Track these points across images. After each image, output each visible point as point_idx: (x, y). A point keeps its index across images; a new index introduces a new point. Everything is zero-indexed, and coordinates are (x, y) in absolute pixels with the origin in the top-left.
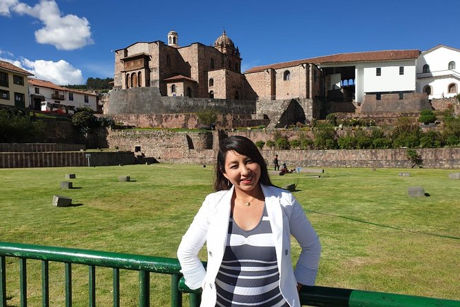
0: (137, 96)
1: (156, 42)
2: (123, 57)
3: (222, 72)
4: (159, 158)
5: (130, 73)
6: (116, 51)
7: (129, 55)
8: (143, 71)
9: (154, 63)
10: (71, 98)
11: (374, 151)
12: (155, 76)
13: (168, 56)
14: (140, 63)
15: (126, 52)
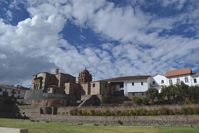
0: (34, 93)
1: (45, 73)
2: (35, 78)
3: (69, 84)
4: (30, 117)
5: (35, 84)
6: (33, 76)
7: (38, 77)
8: (39, 83)
9: (44, 81)
10: (19, 93)
11: (106, 117)
12: (43, 85)
13: (50, 78)
14: (39, 80)
15: (36, 76)
